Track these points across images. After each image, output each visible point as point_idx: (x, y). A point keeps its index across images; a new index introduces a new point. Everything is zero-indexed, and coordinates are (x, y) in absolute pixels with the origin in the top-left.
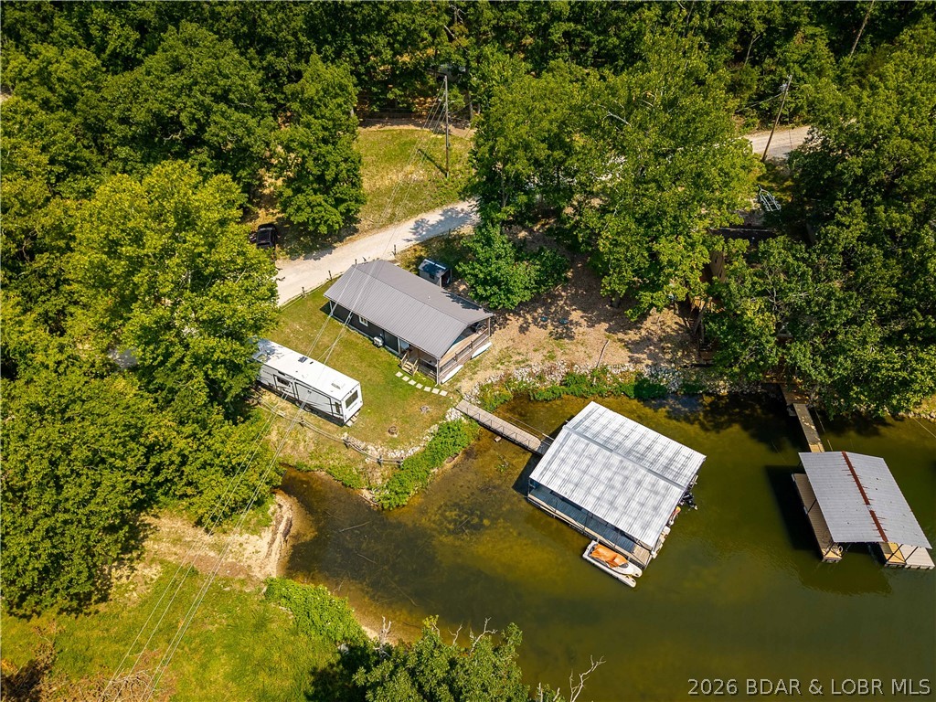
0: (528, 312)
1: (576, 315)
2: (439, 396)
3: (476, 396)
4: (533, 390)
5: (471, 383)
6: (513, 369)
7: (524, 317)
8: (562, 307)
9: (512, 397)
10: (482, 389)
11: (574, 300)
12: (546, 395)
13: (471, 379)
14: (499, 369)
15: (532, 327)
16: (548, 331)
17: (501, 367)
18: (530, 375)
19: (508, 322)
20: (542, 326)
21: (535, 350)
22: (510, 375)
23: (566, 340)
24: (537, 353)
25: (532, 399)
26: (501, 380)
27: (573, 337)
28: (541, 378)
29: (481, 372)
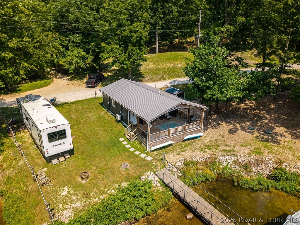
0: (237, 123)
1: (280, 130)
2: (144, 160)
3: (179, 169)
4: (237, 177)
5: (178, 157)
6: (219, 154)
7: (234, 125)
8: (266, 124)
9: (215, 178)
10: (186, 164)
11: (277, 121)
12: (252, 184)
13: (179, 154)
14: (206, 152)
15: (240, 131)
16: (254, 136)
17: (208, 151)
18: (236, 162)
19: (220, 126)
20: (249, 132)
21: (242, 146)
22: (216, 159)
23: (272, 144)
24: (244, 148)
25: (236, 184)
26: (206, 161)
27: (279, 143)
28: (246, 167)
29: (189, 152)
